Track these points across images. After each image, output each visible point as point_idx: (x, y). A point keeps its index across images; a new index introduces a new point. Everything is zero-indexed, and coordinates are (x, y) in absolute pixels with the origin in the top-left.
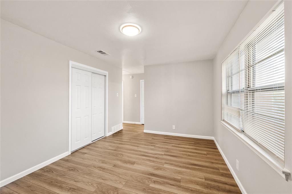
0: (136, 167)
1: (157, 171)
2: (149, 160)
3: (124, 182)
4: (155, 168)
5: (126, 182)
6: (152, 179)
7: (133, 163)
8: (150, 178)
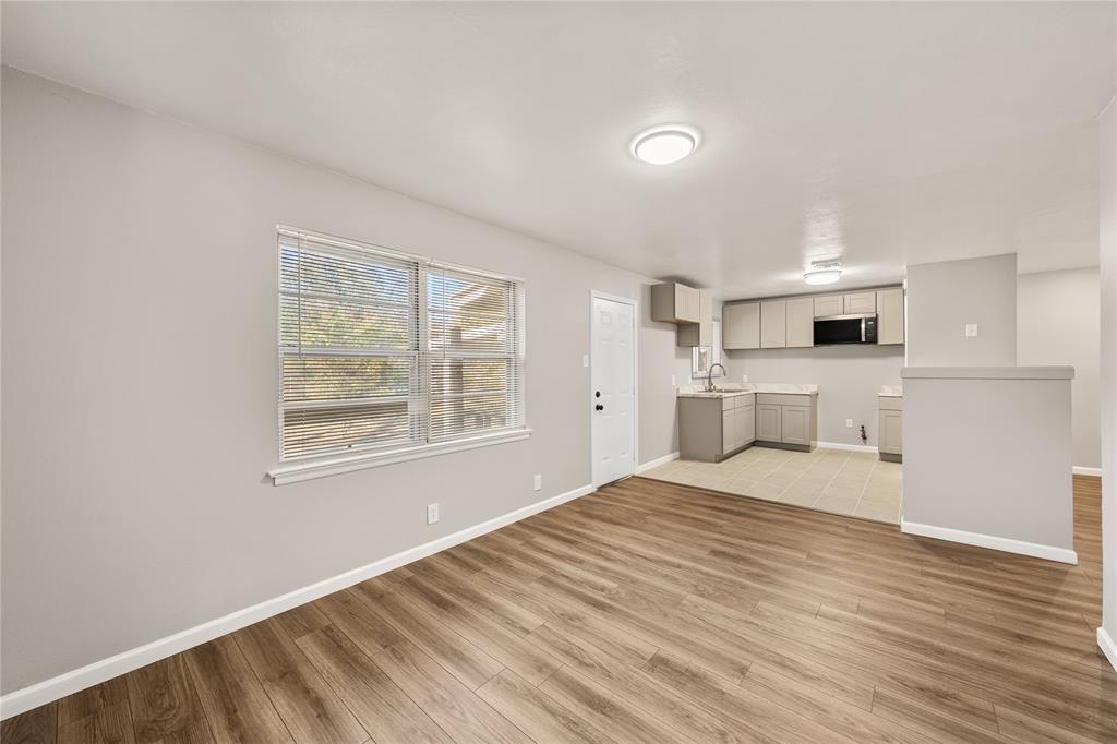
0: (649, 645)
1: (580, 613)
2: (582, 664)
3: (684, 605)
4: (578, 623)
5: (679, 603)
6: (604, 597)
7: (658, 664)
8: (612, 599)
